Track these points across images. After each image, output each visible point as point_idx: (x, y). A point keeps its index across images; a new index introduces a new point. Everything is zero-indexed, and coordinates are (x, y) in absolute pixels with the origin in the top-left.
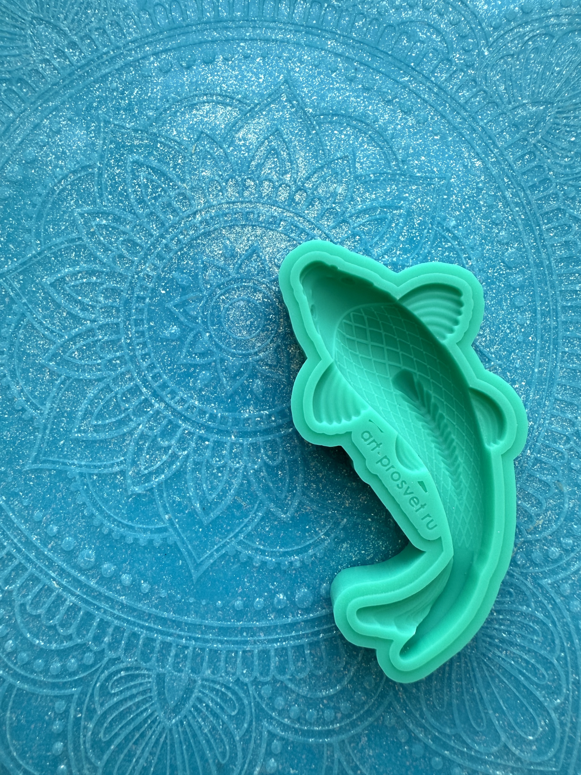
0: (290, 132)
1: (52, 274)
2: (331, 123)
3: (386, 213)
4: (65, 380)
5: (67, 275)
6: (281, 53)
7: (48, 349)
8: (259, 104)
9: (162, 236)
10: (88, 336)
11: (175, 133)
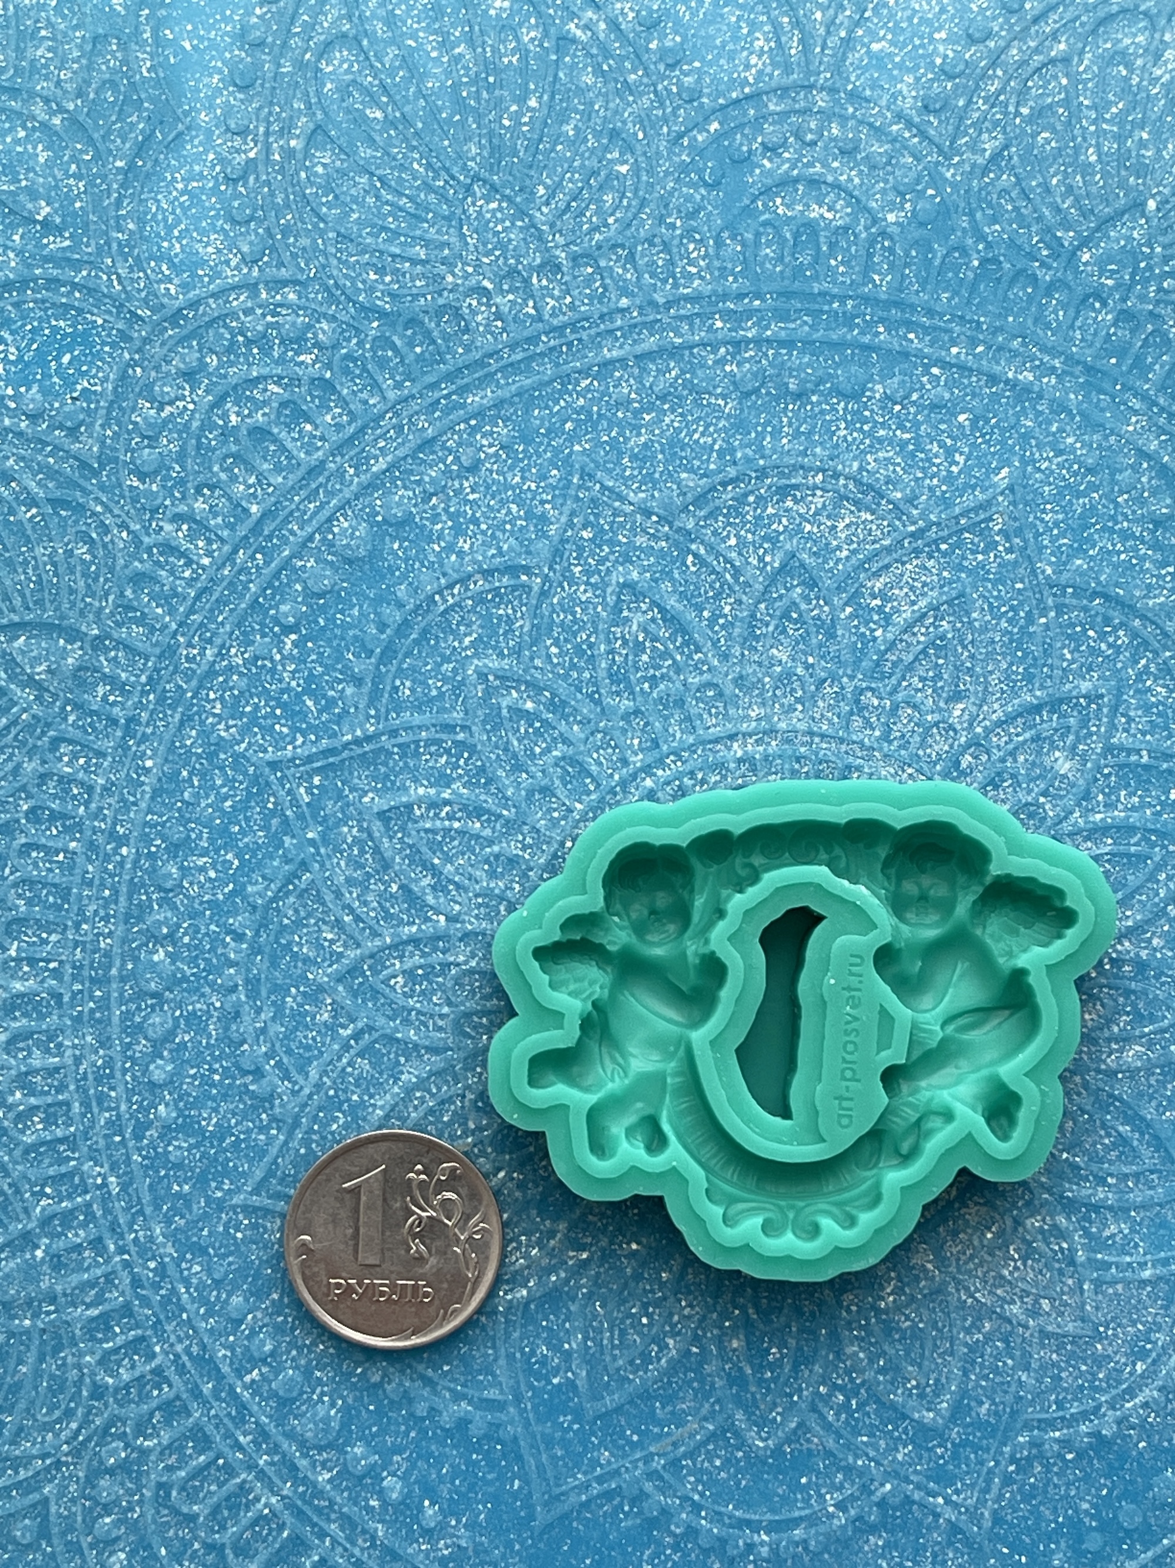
0: (990, 604)
1: (386, 789)
2: (1085, 609)
3: (1153, 845)
4: (362, 1032)
5: (419, 803)
6: (1017, 416)
7: (341, 955)
8: (938, 524)
9: (647, 770)
10: (435, 949)
11: (733, 541)
